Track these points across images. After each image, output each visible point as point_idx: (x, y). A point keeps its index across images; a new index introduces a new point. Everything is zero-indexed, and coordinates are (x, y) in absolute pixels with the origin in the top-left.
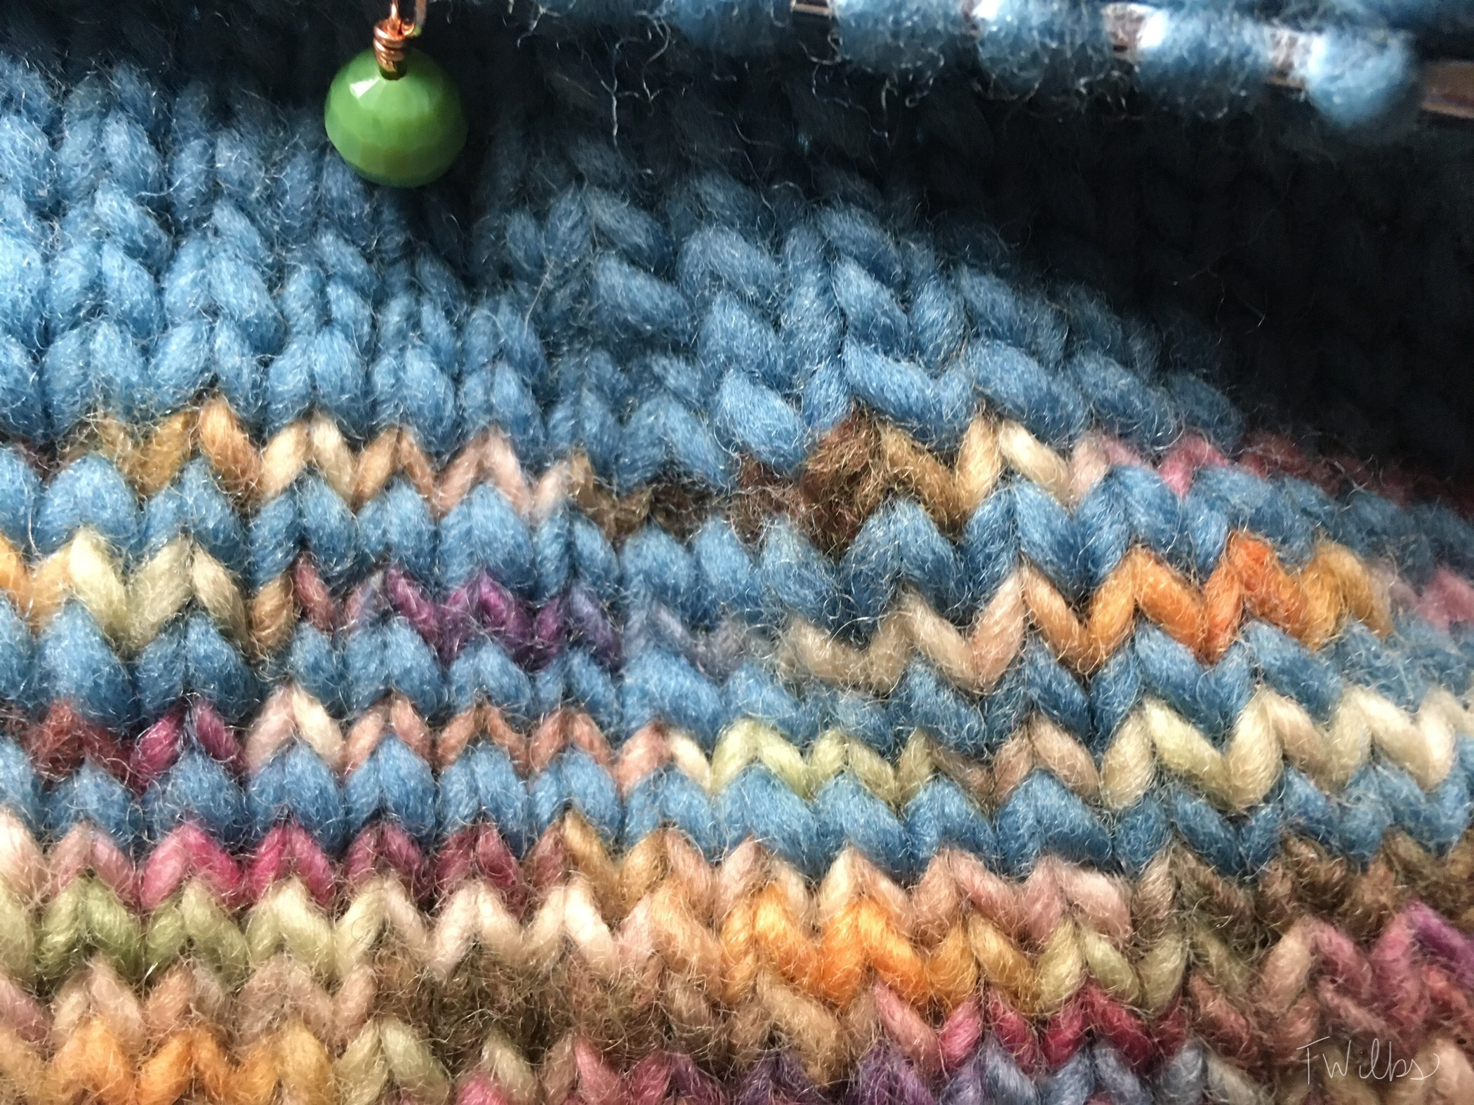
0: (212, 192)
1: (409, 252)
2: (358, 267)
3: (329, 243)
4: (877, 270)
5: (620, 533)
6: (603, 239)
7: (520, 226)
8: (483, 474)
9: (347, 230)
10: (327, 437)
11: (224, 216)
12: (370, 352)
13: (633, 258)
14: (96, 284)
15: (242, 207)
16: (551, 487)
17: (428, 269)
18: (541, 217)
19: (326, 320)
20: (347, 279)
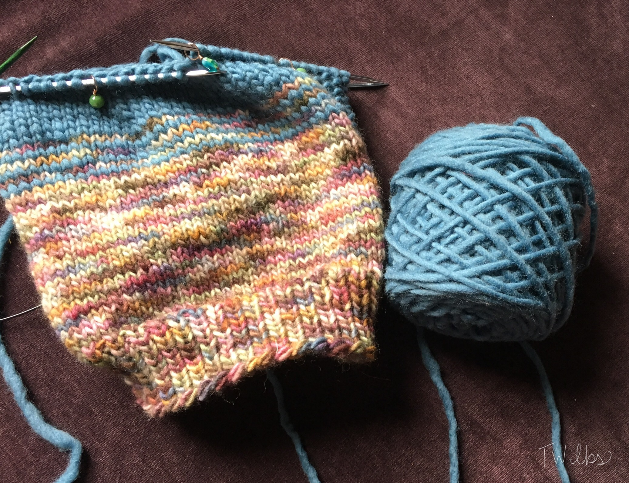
0: (79, 113)
1: (102, 116)
2: (96, 118)
3: (93, 117)
4: (149, 104)
5: (133, 141)
6: (122, 109)
7: (113, 110)
8: (115, 137)
9: (94, 115)
10: (97, 136)
11: (81, 116)
12: (100, 126)
13: (125, 110)
14: (68, 125)
15: (83, 114)
16: (124, 138)
17: (104, 117)
18: (115, 108)
19: (94, 124)
20: (95, 120)
